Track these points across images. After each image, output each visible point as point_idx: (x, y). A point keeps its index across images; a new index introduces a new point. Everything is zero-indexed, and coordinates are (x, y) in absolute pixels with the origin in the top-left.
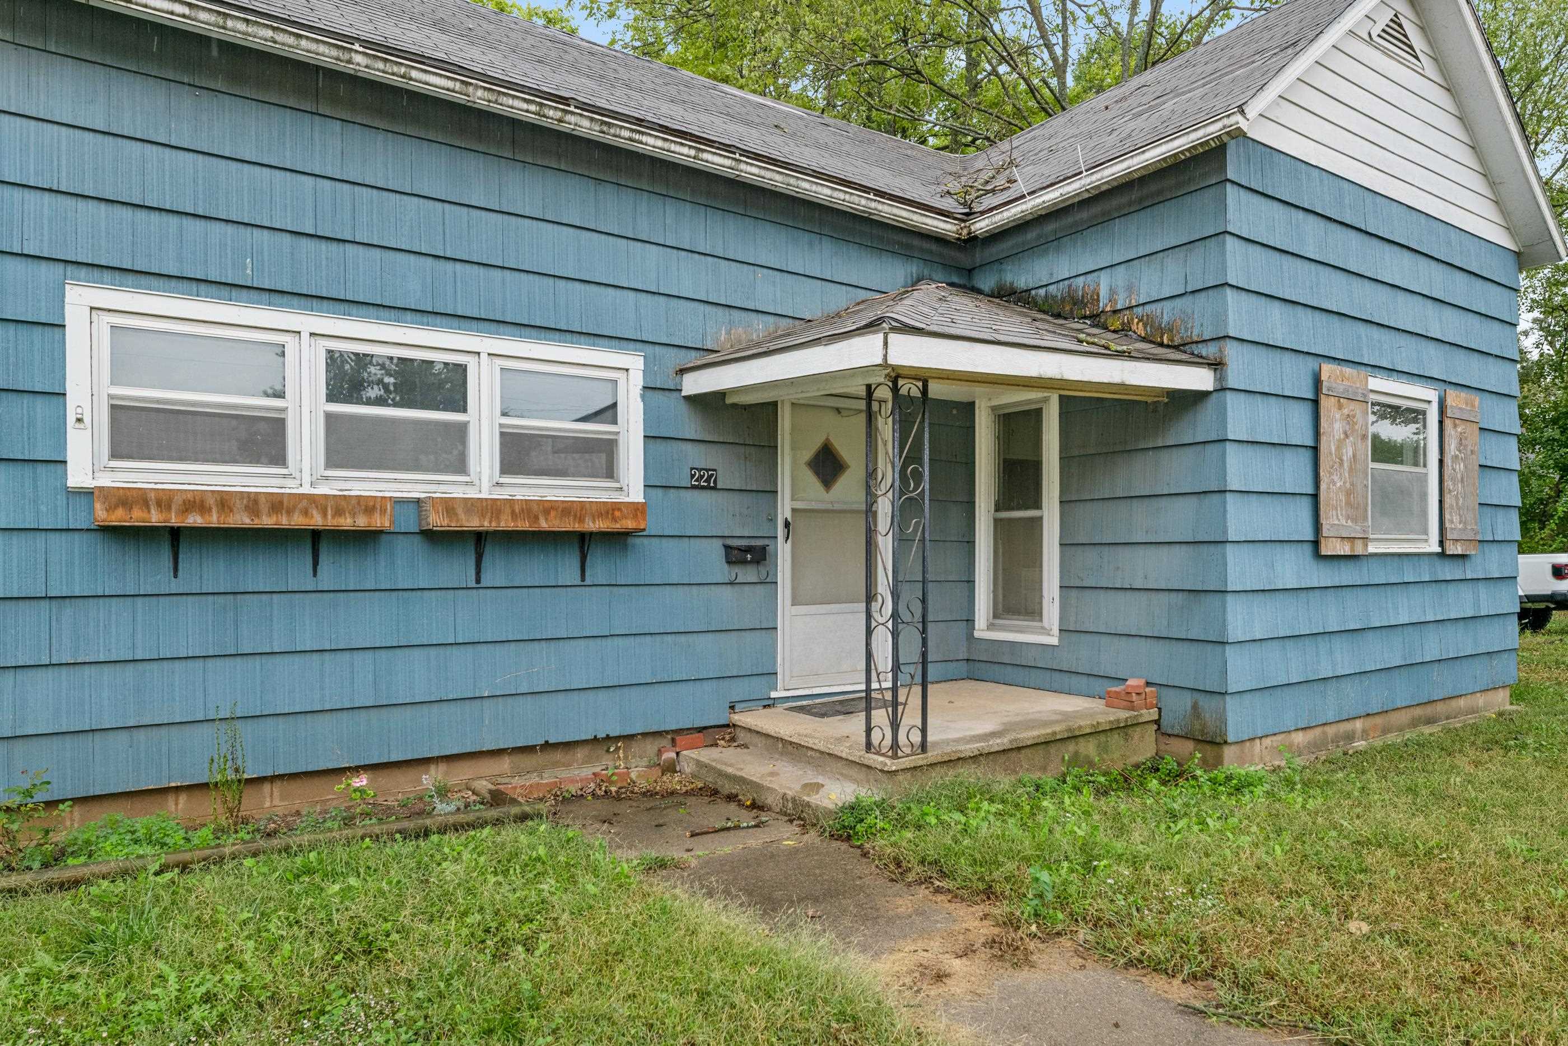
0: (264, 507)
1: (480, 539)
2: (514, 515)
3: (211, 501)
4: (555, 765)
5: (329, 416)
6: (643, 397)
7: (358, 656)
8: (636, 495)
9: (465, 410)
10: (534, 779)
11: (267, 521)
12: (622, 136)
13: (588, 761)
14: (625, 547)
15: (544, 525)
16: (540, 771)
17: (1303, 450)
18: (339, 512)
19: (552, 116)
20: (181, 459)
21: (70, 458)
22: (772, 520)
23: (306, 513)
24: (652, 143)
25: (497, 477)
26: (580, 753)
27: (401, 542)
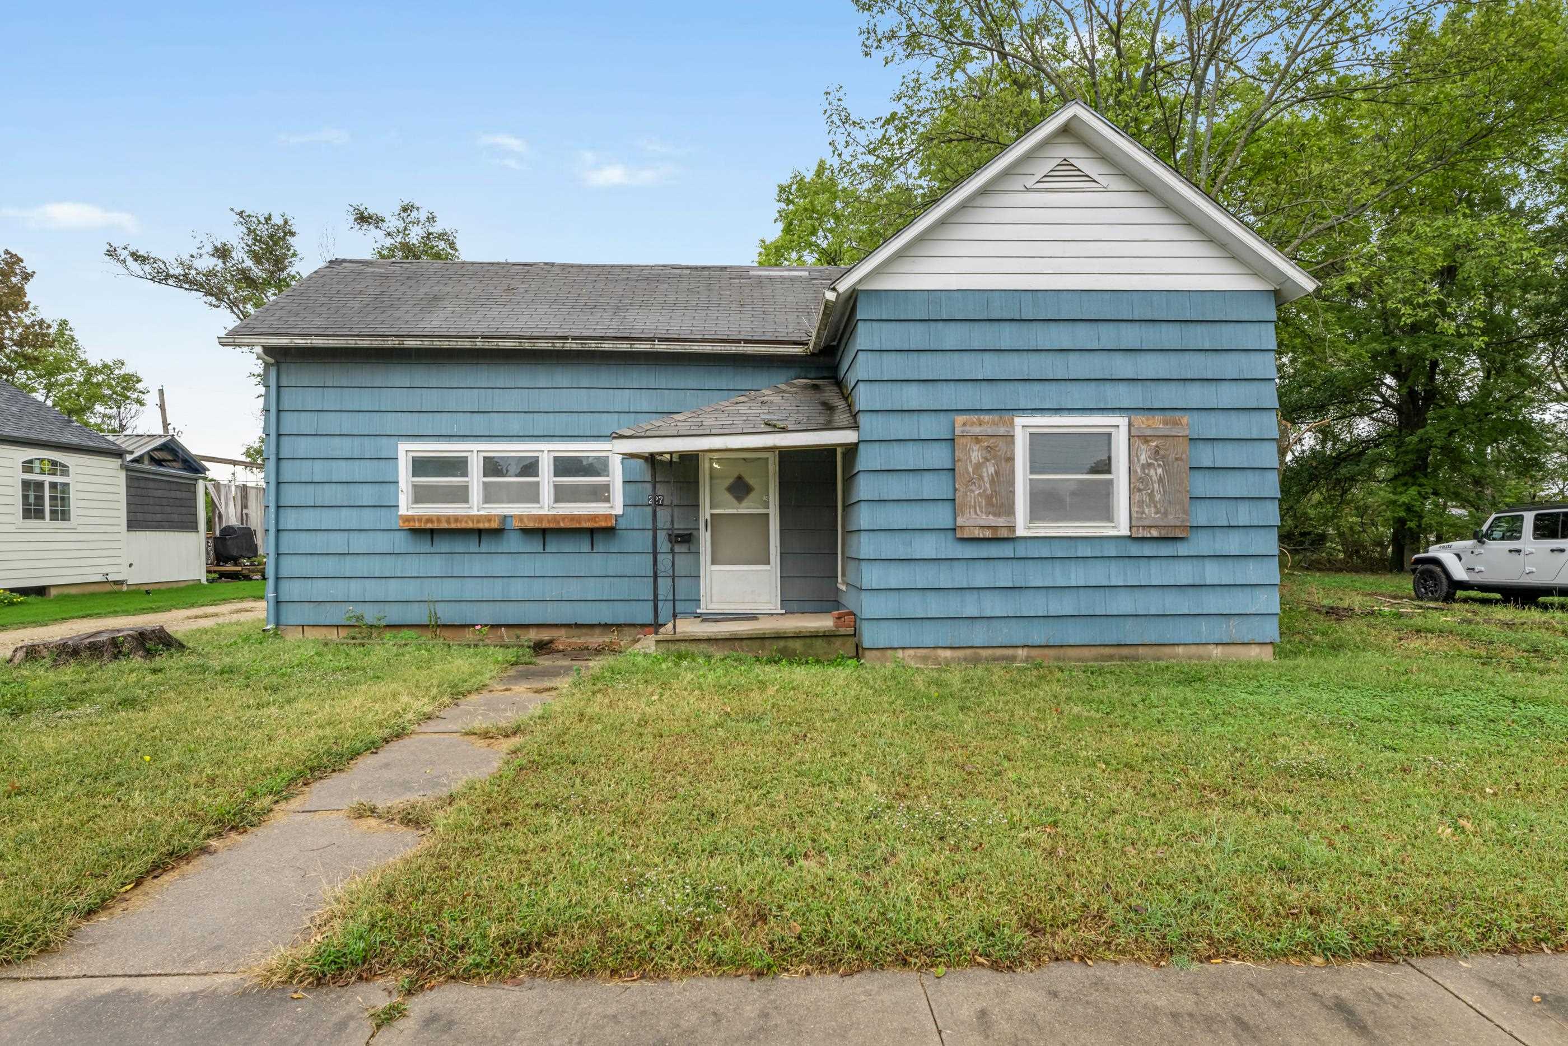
0: (452, 520)
1: (544, 532)
2: (549, 522)
3: (435, 519)
4: (586, 635)
5: (485, 483)
6: (622, 463)
7: (496, 580)
8: (618, 510)
9: (537, 475)
10: (573, 640)
11: (453, 526)
12: (593, 345)
13: (601, 635)
14: (614, 534)
15: (562, 525)
16: (579, 637)
17: (945, 472)
18: (478, 522)
19: (559, 345)
20: (433, 502)
21: (400, 504)
22: (697, 520)
23: (466, 522)
24: (607, 346)
25: (552, 505)
26: (597, 631)
27: (512, 533)
